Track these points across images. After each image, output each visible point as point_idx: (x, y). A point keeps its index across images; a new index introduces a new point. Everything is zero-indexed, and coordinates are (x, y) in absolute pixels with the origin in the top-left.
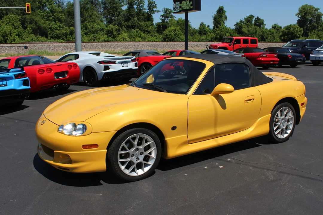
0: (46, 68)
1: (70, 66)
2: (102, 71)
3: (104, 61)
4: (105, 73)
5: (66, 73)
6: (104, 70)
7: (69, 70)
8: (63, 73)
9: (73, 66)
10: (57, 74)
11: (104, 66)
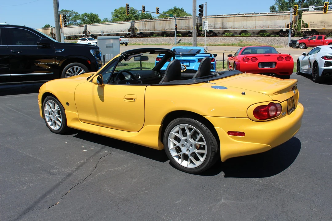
0: (252, 57)
1: (281, 58)
2: (322, 67)
3: (327, 56)
4: (325, 70)
5: (274, 63)
6: (324, 66)
7: (278, 62)
8: (270, 64)
9: (284, 58)
10: (263, 64)
11: (325, 62)
